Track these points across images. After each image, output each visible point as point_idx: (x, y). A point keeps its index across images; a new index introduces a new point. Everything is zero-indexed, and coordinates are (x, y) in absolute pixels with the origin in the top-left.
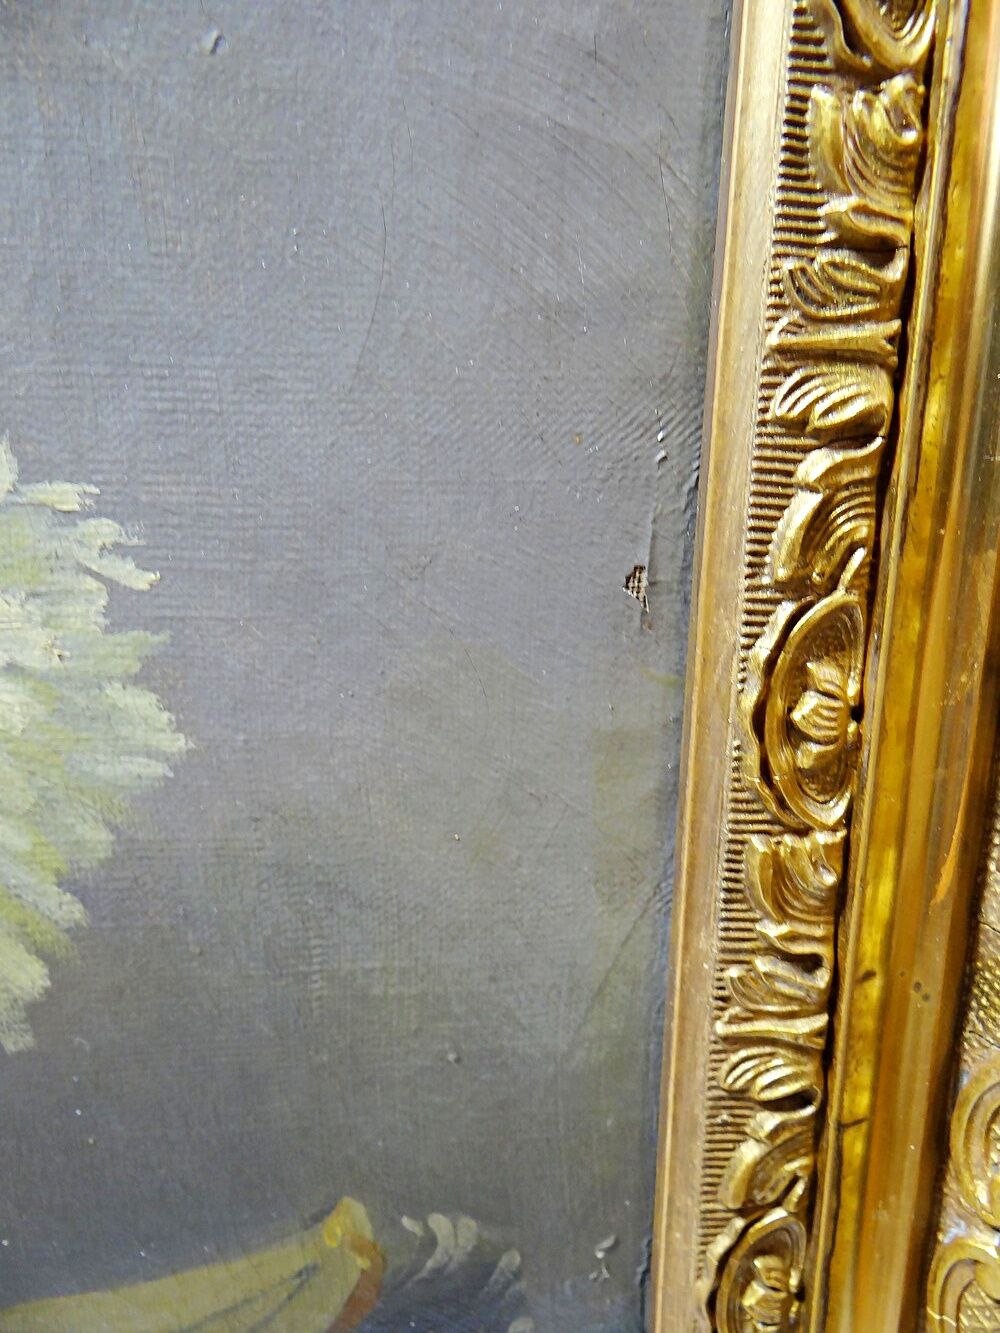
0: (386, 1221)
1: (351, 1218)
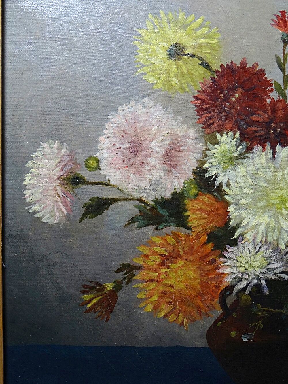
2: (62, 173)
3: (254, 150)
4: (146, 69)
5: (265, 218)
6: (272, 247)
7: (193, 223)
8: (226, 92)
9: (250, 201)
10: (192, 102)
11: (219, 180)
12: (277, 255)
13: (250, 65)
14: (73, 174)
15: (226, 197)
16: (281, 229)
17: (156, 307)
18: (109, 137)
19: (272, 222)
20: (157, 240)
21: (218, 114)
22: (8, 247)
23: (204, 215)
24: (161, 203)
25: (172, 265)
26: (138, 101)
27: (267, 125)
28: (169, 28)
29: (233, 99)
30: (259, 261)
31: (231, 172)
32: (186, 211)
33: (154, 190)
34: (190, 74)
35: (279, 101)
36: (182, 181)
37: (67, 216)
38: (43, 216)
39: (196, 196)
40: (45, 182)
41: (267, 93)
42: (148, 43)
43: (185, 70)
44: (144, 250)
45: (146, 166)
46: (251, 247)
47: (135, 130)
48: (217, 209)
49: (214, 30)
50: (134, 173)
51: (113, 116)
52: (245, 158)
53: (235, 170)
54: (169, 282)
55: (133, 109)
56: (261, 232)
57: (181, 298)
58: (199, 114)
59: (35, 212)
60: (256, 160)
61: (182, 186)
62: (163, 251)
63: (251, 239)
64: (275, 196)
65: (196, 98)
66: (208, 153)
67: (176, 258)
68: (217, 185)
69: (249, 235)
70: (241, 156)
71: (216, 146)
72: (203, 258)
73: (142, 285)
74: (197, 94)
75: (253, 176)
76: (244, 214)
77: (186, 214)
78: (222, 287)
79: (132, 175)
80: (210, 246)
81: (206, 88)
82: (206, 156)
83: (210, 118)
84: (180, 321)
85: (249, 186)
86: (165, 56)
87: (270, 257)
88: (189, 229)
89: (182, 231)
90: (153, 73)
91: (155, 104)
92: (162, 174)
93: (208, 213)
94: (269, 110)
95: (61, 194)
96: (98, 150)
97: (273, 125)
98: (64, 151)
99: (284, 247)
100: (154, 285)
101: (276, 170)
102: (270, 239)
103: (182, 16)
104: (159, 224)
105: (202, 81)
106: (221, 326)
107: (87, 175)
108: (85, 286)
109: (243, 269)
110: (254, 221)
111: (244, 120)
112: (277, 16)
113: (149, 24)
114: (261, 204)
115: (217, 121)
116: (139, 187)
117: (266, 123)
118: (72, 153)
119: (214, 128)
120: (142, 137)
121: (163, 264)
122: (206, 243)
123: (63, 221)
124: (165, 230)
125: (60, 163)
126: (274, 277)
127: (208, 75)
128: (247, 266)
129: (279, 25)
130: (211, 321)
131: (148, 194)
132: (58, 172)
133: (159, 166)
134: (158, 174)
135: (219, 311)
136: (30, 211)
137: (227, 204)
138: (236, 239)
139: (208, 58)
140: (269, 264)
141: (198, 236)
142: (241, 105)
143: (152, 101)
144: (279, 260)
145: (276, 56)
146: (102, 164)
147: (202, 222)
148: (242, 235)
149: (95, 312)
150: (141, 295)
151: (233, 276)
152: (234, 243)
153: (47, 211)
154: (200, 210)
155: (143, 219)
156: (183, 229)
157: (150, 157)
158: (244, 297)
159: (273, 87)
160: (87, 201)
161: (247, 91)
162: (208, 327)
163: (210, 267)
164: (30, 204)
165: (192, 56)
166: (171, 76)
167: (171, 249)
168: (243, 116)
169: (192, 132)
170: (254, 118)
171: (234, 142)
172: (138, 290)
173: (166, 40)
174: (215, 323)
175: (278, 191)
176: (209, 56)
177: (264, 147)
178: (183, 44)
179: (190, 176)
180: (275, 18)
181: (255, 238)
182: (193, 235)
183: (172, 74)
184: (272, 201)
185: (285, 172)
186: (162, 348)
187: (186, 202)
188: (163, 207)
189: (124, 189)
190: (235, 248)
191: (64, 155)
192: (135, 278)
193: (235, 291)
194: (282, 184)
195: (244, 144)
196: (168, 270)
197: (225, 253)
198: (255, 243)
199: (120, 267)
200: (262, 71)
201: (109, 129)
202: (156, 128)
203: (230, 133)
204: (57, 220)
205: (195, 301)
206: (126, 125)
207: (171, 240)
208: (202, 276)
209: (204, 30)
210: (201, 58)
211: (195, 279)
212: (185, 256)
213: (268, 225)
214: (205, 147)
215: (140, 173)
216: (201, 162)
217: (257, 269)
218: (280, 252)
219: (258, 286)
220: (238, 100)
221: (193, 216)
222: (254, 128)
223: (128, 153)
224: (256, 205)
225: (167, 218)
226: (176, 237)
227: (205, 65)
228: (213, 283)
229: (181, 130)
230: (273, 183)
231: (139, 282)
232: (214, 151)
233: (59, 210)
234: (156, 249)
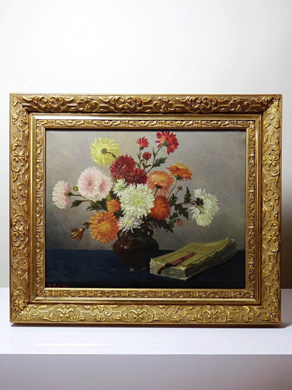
0: (229, 239)
1: (227, 239)
2: (65, 192)
3: (130, 185)
4: (94, 157)
5: (133, 208)
6: (135, 217)
7: (109, 209)
8: (121, 165)
9: (128, 202)
10: (109, 168)
11: (118, 195)
12: (136, 220)
13: (129, 156)
14: (69, 192)
15: (120, 200)
16: (138, 212)
17: (96, 237)
18: (81, 180)
19: (135, 209)
20: (97, 215)
21: (118, 173)
22: (47, 216)
23: (113, 206)
24: (98, 202)
25: (102, 223)
26: (91, 168)
27: (134, 177)
28: (102, 143)
29: (123, 168)
30: (130, 222)
31: (122, 192)
32: (107, 205)
33: (96, 198)
34: (109, 159)
35: (138, 169)
36: (106, 195)
37: (67, 206)
38: (59, 206)
39: (110, 200)
40: (60, 194)
41: (134, 166)
42: (95, 148)
43: (107, 158)
44: (93, 218)
45: (94, 190)
46: (128, 217)
47: (90, 177)
48: (117, 204)
49: (117, 144)
50: (89, 192)
51: (83, 173)
52: (126, 188)
53: (123, 192)
54: (101, 229)
55: (89, 171)
56: (131, 213)
57: (105, 234)
58: (112, 173)
59: (56, 205)
60: (130, 189)
61: (106, 197)
62: (99, 218)
63: (128, 215)
64: (136, 200)
65: (111, 167)
66: (114, 185)
67: (103, 221)
68: (117, 196)
69: (127, 213)
70: (125, 187)
71: (117, 183)
72: (112, 221)
73: (92, 230)
74: (111, 166)
75: (129, 194)
76: (126, 206)
77: (107, 206)
78: (118, 230)
79: (89, 193)
80: (115, 217)
81: (114, 164)
82: (114, 187)
83: (115, 174)
84: (104, 241)
85: (128, 197)
86: (100, 152)
87: (134, 221)
88: (108, 211)
89: (105, 212)
90: (96, 158)
91: (97, 169)
92: (99, 193)
93: (114, 206)
94: (135, 172)
95: (65, 199)
96: (77, 184)
97: (136, 177)
98: (66, 184)
99: (139, 217)
100: (96, 229)
101: (137, 192)
102: (134, 215)
103: (106, 139)
104: (98, 209)
105: (113, 161)
106: (117, 244)
107: (74, 193)
108: (73, 230)
109: (125, 225)
110: (129, 209)
111: (126, 175)
112: (138, 140)
113: (95, 142)
114: (131, 203)
115: (117, 175)
116: (91, 197)
117: (134, 176)
118: (68, 185)
119: (117, 177)
120: (92, 180)
121: (99, 223)
122: (113, 216)
123: (65, 208)
124: (100, 211)
125: (65, 188)
126: (135, 227)
127: (115, 159)
128: (126, 224)
129: (138, 143)
130: (114, 241)
131: (94, 199)
132: (64, 191)
133: (98, 190)
134: (98, 192)
135: (117, 238)
136: (54, 204)
137: (120, 203)
138: (123, 215)
139: (115, 154)
140: (134, 223)
141: (111, 214)
142: (125, 170)
143: (96, 168)
144: (137, 222)
145: (137, 154)
146: (79, 189)
147: (112, 208)
148: (125, 213)
149: (76, 238)
150: (91, 233)
151: (122, 227)
152: (122, 216)
153: (60, 204)
154: (111, 205)
155: (93, 208)
156: (105, 211)
157: (95, 187)
158: (125, 234)
159: (136, 164)
160: (74, 201)
161: (128, 165)
162: (113, 243)
163: (114, 224)
164: (54, 202)
165: (110, 153)
166: (102, 160)
167: (101, 218)
168: (126, 173)
169: (109, 179)
170: (130, 174)
171: (123, 182)
172: (91, 231)
173: (101, 147)
174: (116, 242)
175: (137, 199)
176: (115, 153)
177: (133, 184)
178: (107, 148)
179: (108, 193)
180: (137, 141)
181: (129, 214)
182: (109, 213)
183: (103, 159)
184: (135, 202)
185: (140, 193)
186: (98, 251)
187: (107, 202)
188: (99, 204)
189: (86, 197)
190: (123, 218)
191: (66, 185)
192: (89, 227)
193: (122, 232)
194: (139, 197)
195: (126, 183)
196: (100, 225)
197: (119, 219)
198: (129, 216)
199: (84, 223)
200: (133, 159)
201: (81, 177)
202: (97, 177)
203: (122, 179)
204: (63, 208)
205: (109, 235)
206: (87, 176)
207: (102, 215)
208: (111, 227)
209: (114, 144)
210: (113, 154)
211: (109, 228)
212: (106, 220)
213: (134, 210)
214: (113, 184)
215: (91, 192)
216: (112, 189)
217: (130, 225)
218: (137, 219)
219: (130, 230)
220: (125, 168)
221: (109, 207)
222: (130, 178)
223: (87, 185)
224: (130, 203)
225: (101, 207)
226: (103, 213)
227: (114, 156)
228: (115, 229)
229: (105, 178)
230: (136, 196)
231: (91, 228)
232: (116, 185)
233: (64, 204)
234: (97, 217)
